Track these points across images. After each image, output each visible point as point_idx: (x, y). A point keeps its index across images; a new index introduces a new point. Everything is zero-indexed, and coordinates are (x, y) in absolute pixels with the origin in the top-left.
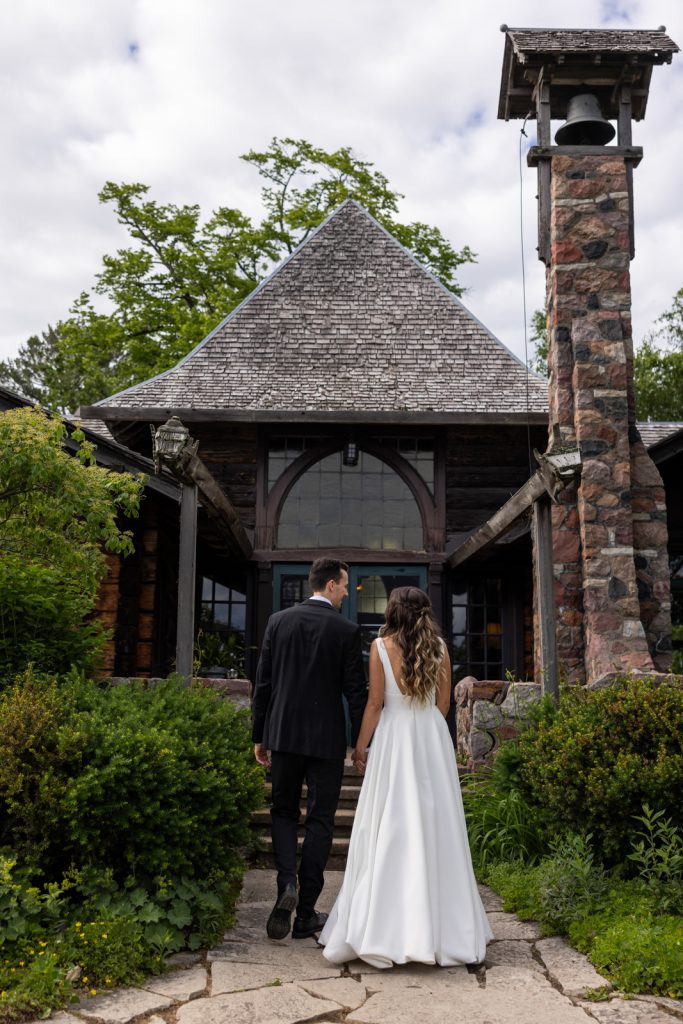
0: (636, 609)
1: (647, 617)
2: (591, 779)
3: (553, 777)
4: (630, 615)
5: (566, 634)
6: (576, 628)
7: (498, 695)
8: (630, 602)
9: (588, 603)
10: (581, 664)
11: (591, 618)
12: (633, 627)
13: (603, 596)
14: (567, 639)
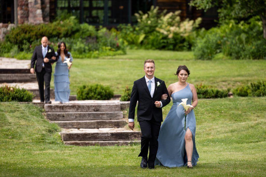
0: (40, 7)
1: (43, 9)
2: (18, 38)
3: (13, 38)
4: (38, 8)
5: (24, 13)
6: (27, 12)
7: (7, 27)
8: (39, 5)
9: (30, 6)
10: (28, 20)
11: (30, 9)
12: (39, 12)
13: (33, 4)
14: (25, 14)
